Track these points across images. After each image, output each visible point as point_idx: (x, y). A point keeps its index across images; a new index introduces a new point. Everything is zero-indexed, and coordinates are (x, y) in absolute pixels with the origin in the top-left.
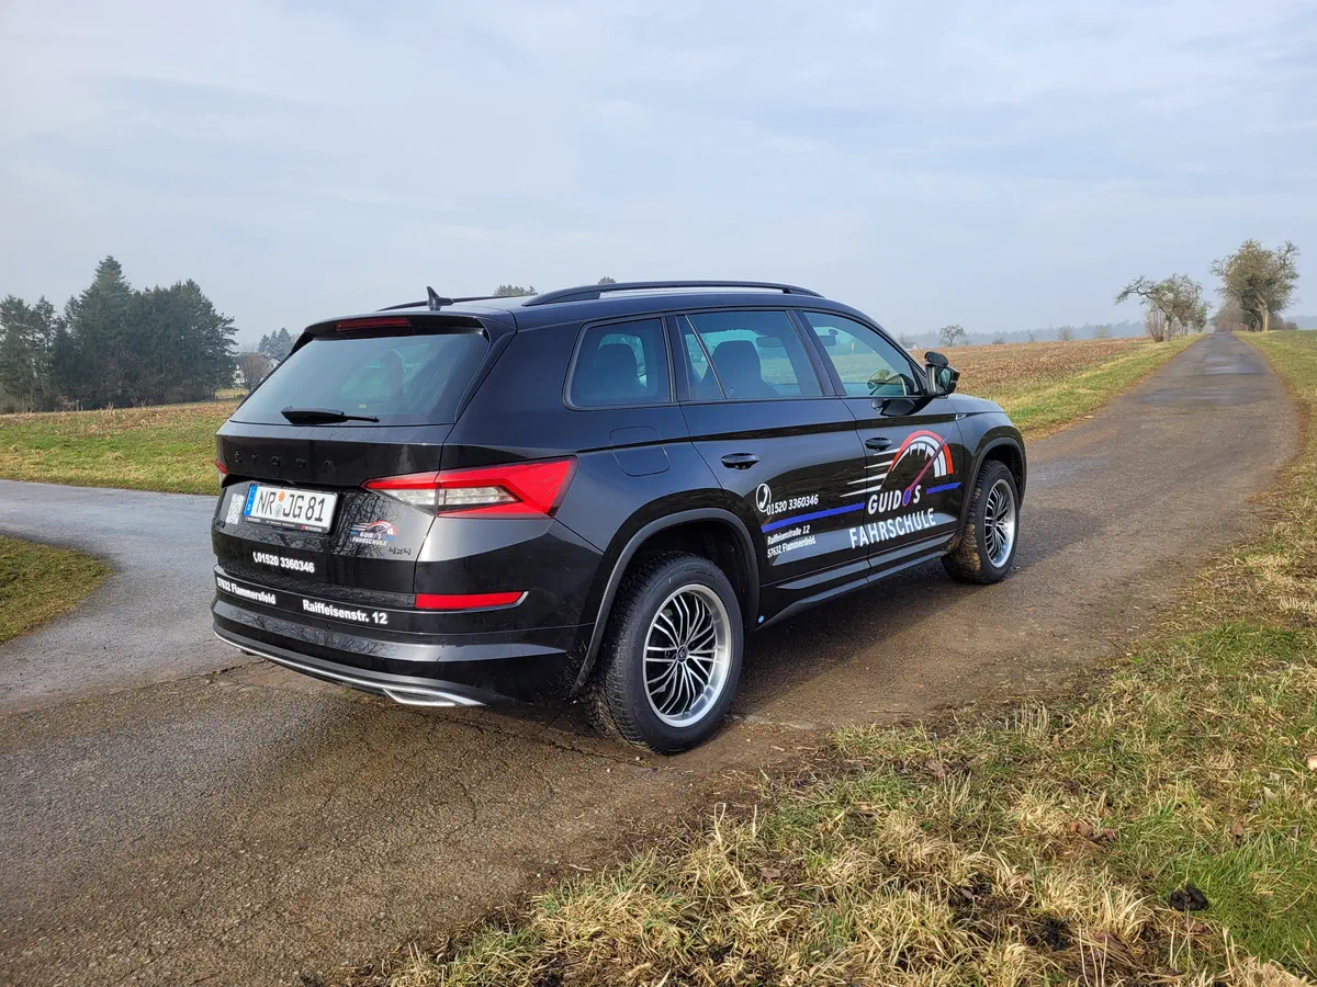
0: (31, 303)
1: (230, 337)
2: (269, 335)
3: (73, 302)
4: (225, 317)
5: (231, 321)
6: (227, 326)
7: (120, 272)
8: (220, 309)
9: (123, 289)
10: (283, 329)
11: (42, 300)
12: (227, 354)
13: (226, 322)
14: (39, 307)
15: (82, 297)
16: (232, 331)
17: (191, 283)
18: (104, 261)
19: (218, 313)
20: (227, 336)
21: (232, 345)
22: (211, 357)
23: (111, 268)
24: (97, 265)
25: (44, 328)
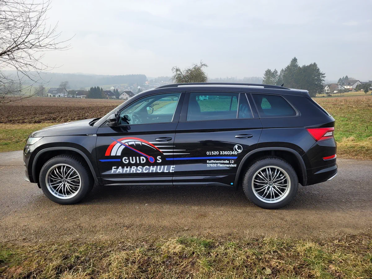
0: (272, 71)
1: (323, 79)
2: (342, 78)
3: (282, 70)
4: (322, 73)
5: (324, 74)
6: (323, 76)
7: (297, 61)
8: (321, 71)
9: (296, 66)
10: (347, 76)
11: (275, 70)
12: (321, 84)
13: (323, 74)
14: (274, 72)
15: (285, 69)
16: (324, 77)
17: (315, 63)
18: (293, 58)
19: (321, 72)
20: (322, 79)
21: (323, 81)
22: (316, 84)
23: (295, 60)
24: (291, 60)
25: (274, 77)
